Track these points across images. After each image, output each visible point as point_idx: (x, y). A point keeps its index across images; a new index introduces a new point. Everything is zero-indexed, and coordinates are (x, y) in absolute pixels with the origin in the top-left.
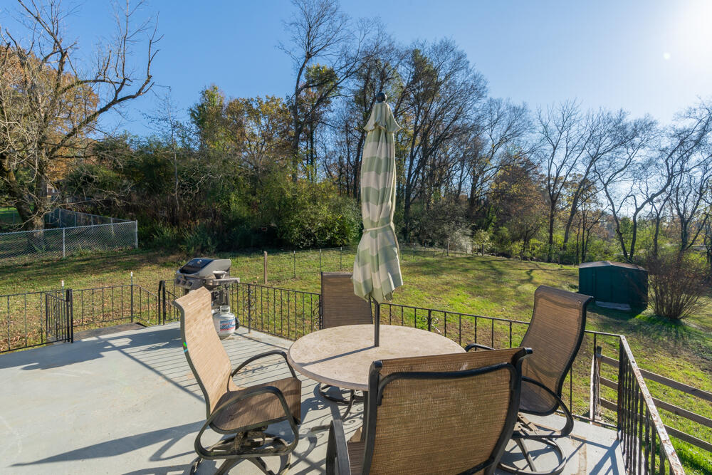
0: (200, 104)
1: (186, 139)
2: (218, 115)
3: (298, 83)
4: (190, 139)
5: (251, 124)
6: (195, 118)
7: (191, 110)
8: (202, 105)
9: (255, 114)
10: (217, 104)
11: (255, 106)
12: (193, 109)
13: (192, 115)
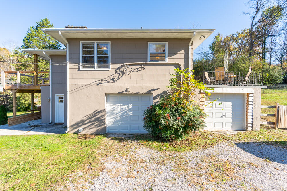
0: (213, 42)
1: (207, 57)
2: (219, 44)
3: (252, 24)
4: (208, 57)
5: (234, 44)
6: (211, 48)
7: (209, 45)
8: (214, 42)
9: (236, 40)
10: (219, 40)
11: (236, 36)
12: (210, 45)
13: (210, 47)
